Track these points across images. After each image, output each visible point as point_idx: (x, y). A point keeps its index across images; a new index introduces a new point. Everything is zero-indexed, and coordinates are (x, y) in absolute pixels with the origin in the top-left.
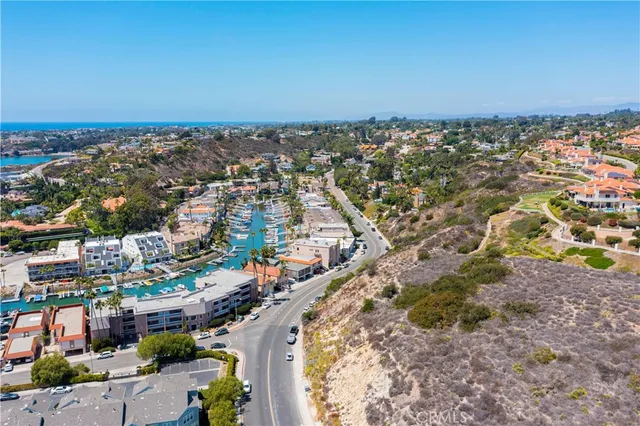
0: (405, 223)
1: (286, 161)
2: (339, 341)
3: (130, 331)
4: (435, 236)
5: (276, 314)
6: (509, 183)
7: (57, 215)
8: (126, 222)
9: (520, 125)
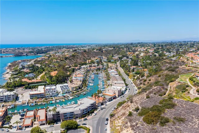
0: (142, 82)
1: (105, 58)
2: (121, 125)
3: (59, 118)
4: (151, 90)
5: (102, 113)
6: (176, 69)
7: (38, 77)
8: (58, 80)
9: (180, 45)
